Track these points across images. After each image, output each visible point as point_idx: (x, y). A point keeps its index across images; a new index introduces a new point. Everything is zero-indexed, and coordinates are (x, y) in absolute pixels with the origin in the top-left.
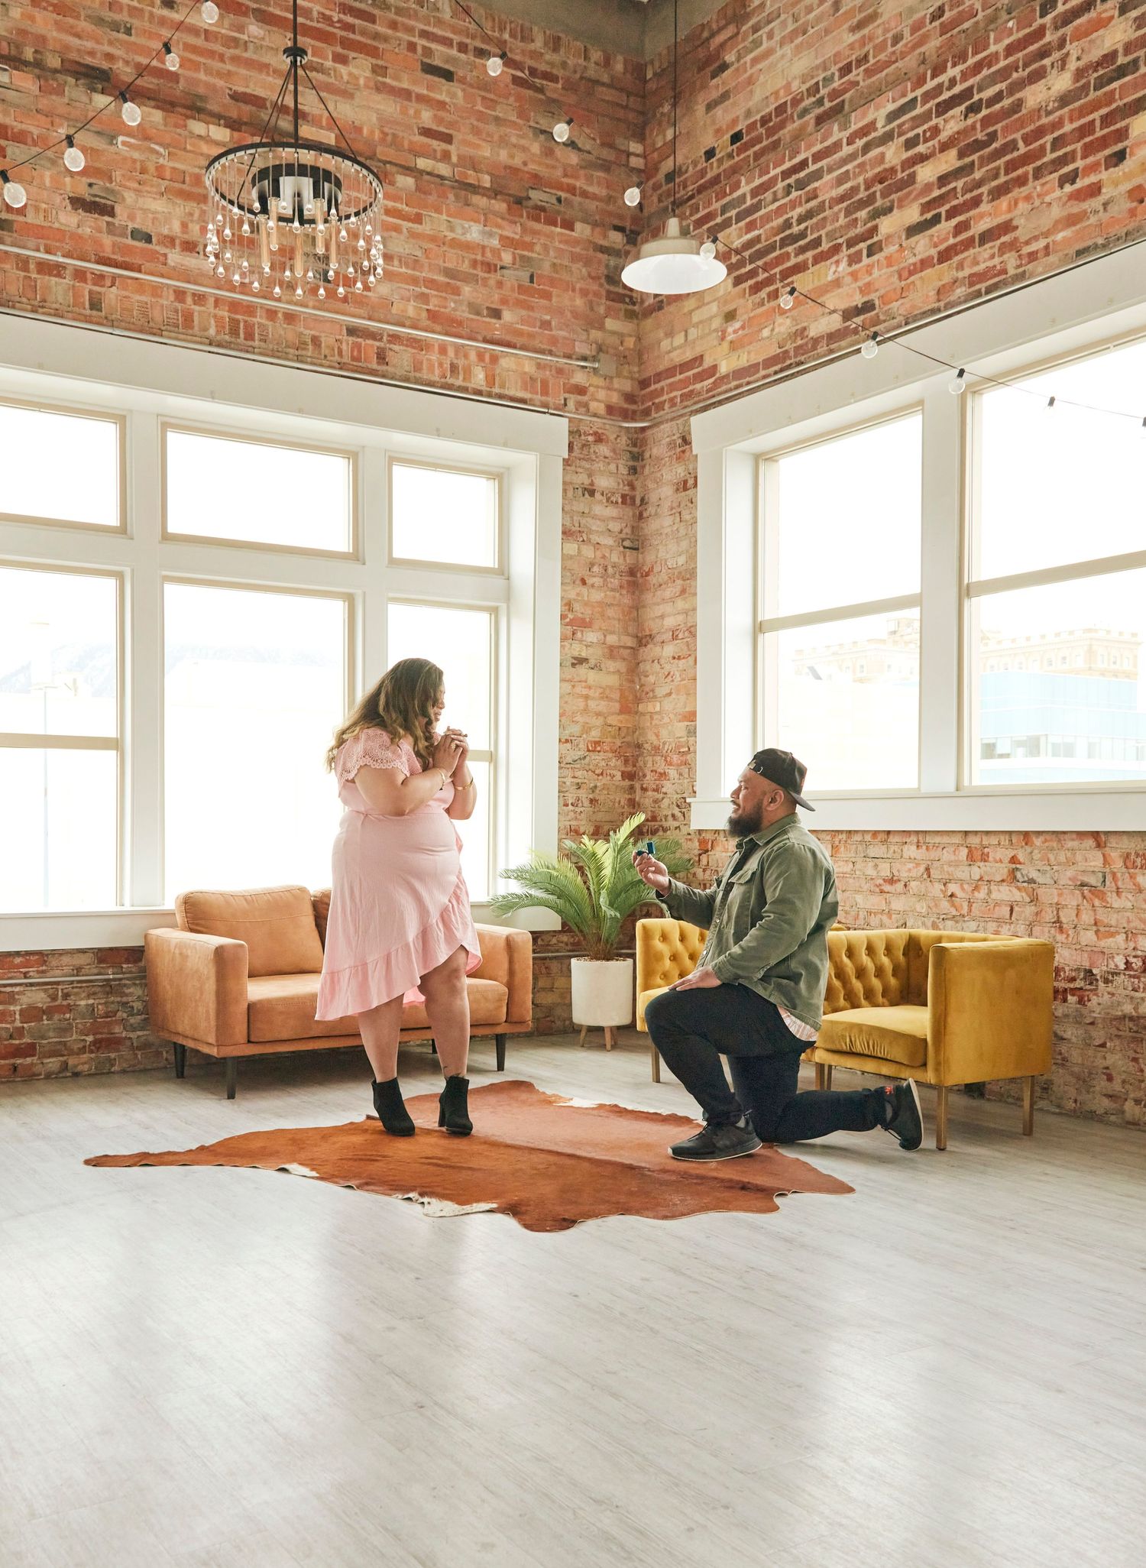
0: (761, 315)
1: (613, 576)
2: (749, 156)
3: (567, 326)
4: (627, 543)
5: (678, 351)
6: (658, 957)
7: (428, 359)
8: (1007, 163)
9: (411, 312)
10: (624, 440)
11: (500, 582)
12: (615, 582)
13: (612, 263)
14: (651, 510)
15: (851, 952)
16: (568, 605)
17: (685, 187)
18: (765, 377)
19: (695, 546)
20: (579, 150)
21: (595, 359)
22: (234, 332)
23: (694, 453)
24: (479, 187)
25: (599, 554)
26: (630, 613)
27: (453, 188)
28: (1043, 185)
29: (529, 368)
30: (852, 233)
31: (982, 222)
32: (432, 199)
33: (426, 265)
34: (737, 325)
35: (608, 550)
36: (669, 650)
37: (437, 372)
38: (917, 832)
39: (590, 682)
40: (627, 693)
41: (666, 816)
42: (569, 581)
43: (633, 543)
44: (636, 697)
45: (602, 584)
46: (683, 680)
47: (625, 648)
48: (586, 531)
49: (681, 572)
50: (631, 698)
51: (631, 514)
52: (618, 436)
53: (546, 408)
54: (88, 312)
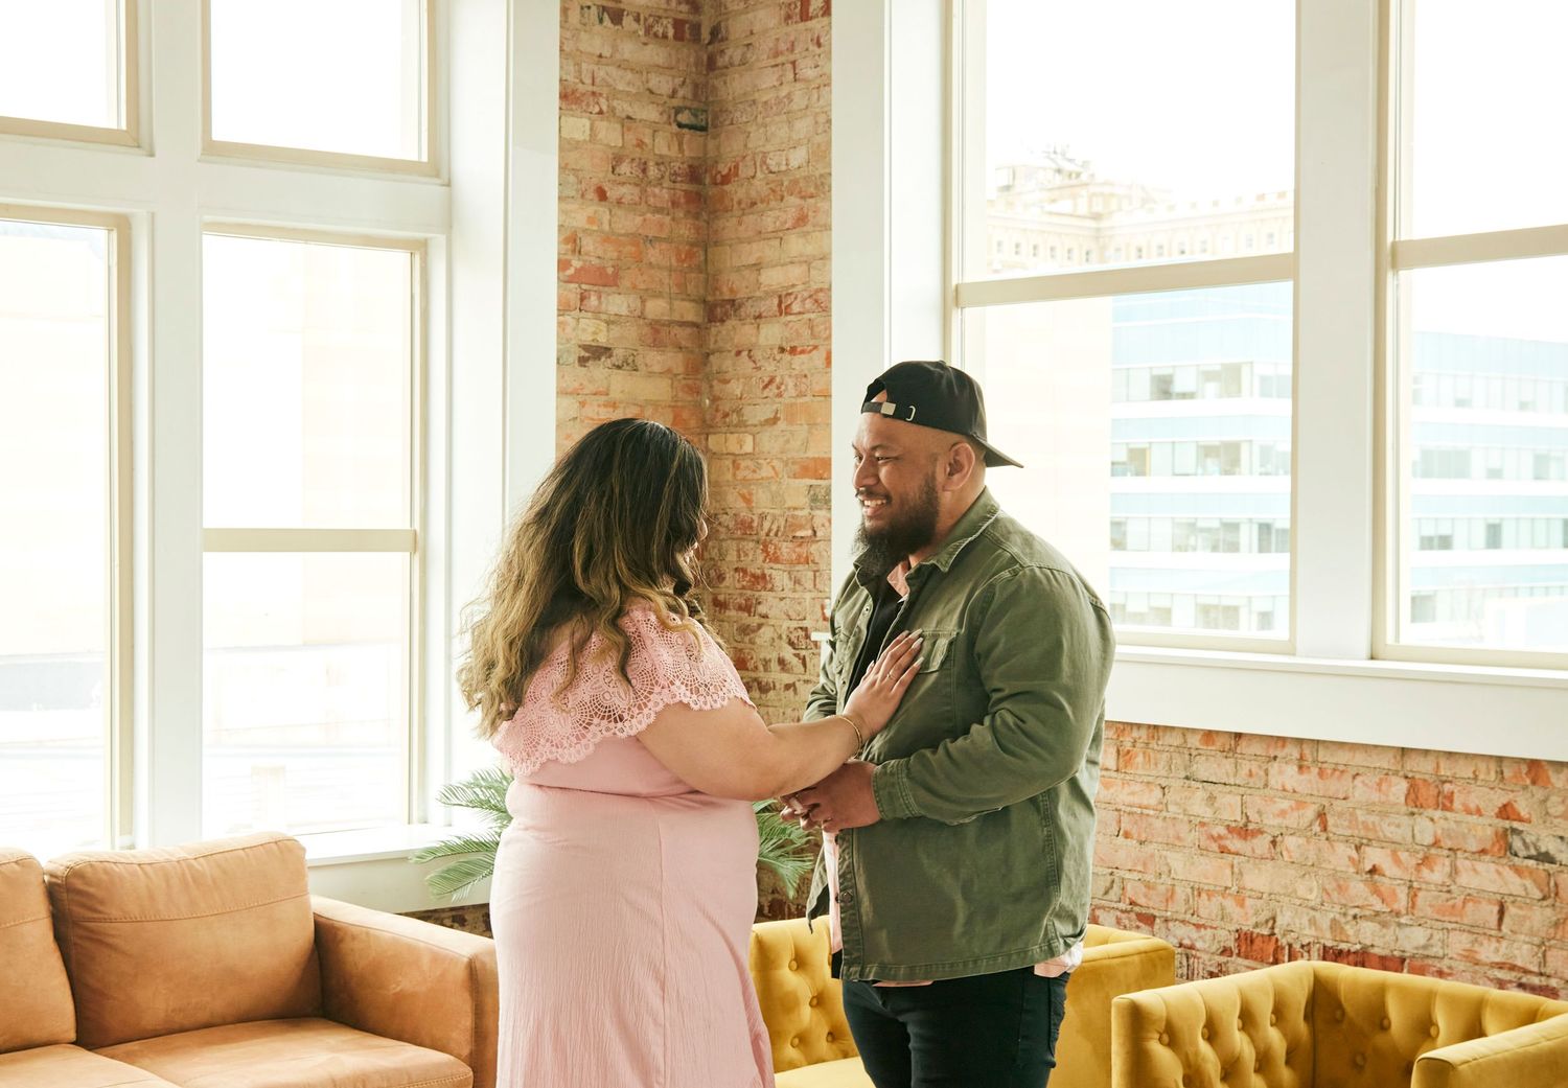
1: (659, 181)
4: (684, 118)
11: (431, 190)
12: (662, 195)
14: (733, 53)
16: (571, 241)
19: (827, 132)
25: (631, 138)
26: (690, 255)
35: (648, 132)
36: (771, 334)
38: (1300, 741)
39: (615, 395)
40: (685, 415)
41: (766, 663)
42: (573, 193)
43: (696, 116)
44: (704, 421)
45: (637, 199)
46: (801, 395)
47: (683, 324)
48: (605, 91)
49: (795, 182)
50: (693, 423)
51: (692, 60)
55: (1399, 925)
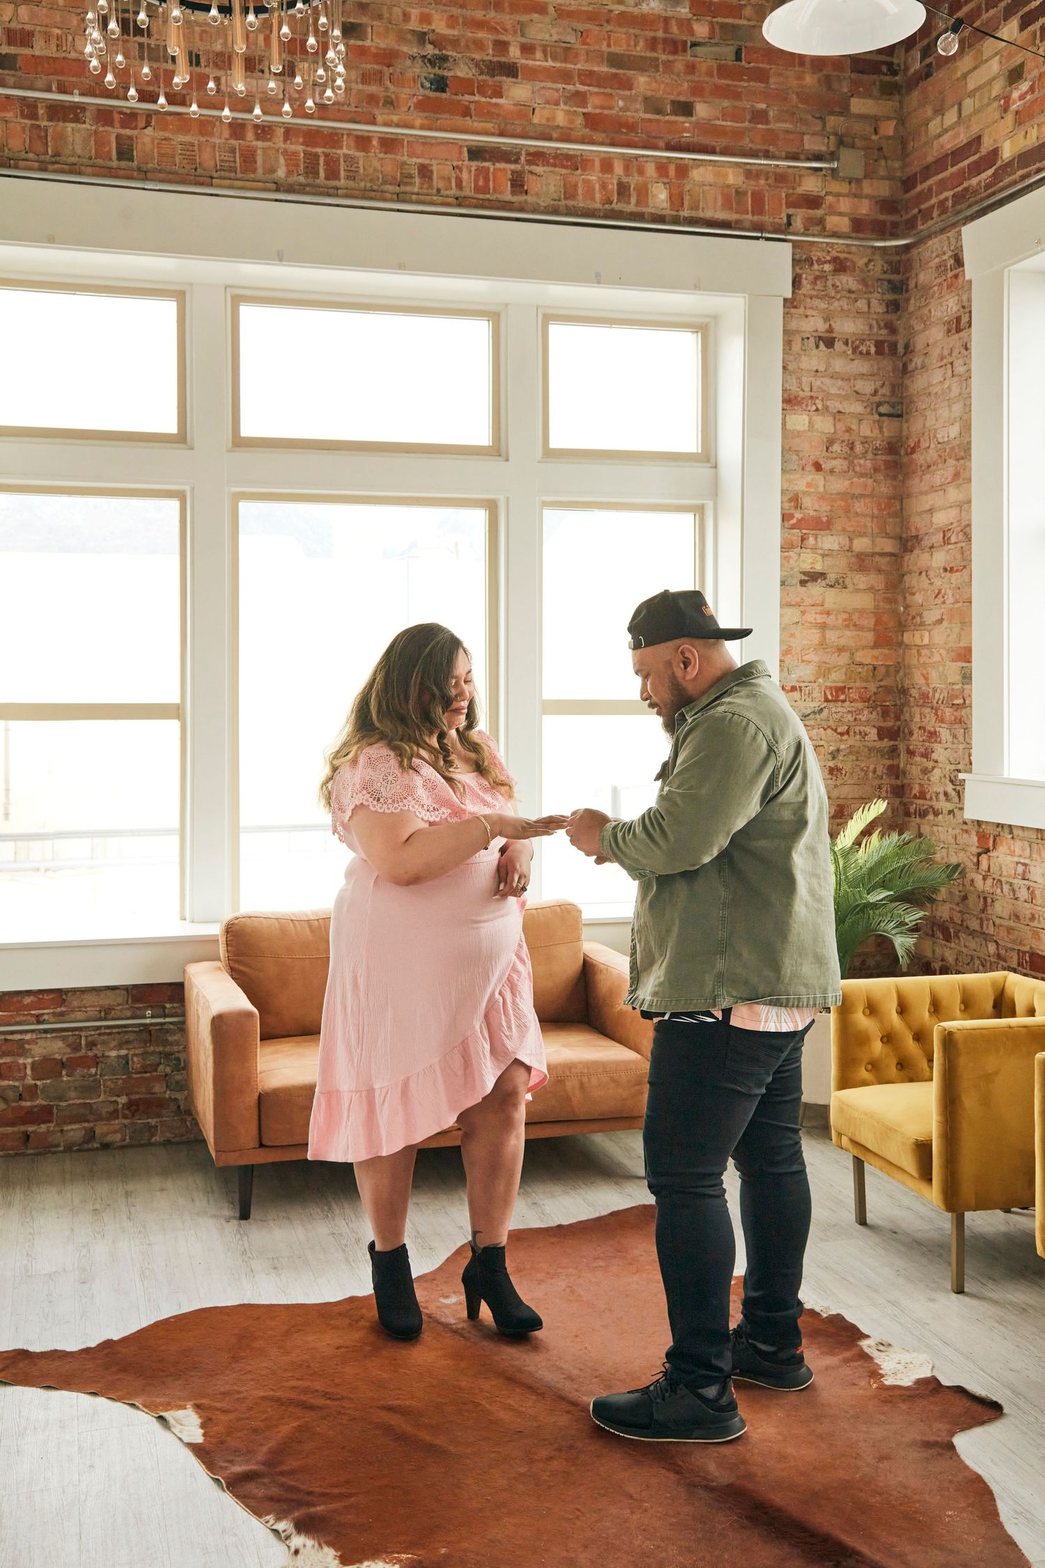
1: (864, 456)
3: (793, 114)
4: (883, 409)
5: (950, 134)
7: (586, 182)
9: (561, 119)
10: (878, 266)
11: (704, 471)
12: (867, 464)
14: (918, 361)
16: (794, 500)
19: (970, 412)
21: (833, 156)
22: (312, 170)
23: (967, 278)
25: (841, 427)
26: (889, 505)
29: (733, 178)
33: (583, 53)
34: (1024, 87)
35: (855, 421)
36: (939, 559)
37: (598, 196)
39: (829, 605)
40: (885, 618)
41: (937, 794)
42: (796, 467)
43: (893, 407)
44: (900, 623)
45: (846, 469)
46: (957, 602)
47: (883, 554)
48: (821, 395)
49: (953, 449)
50: (891, 624)
51: (890, 368)
52: (870, 261)
53: (759, 231)
54: (115, 163)
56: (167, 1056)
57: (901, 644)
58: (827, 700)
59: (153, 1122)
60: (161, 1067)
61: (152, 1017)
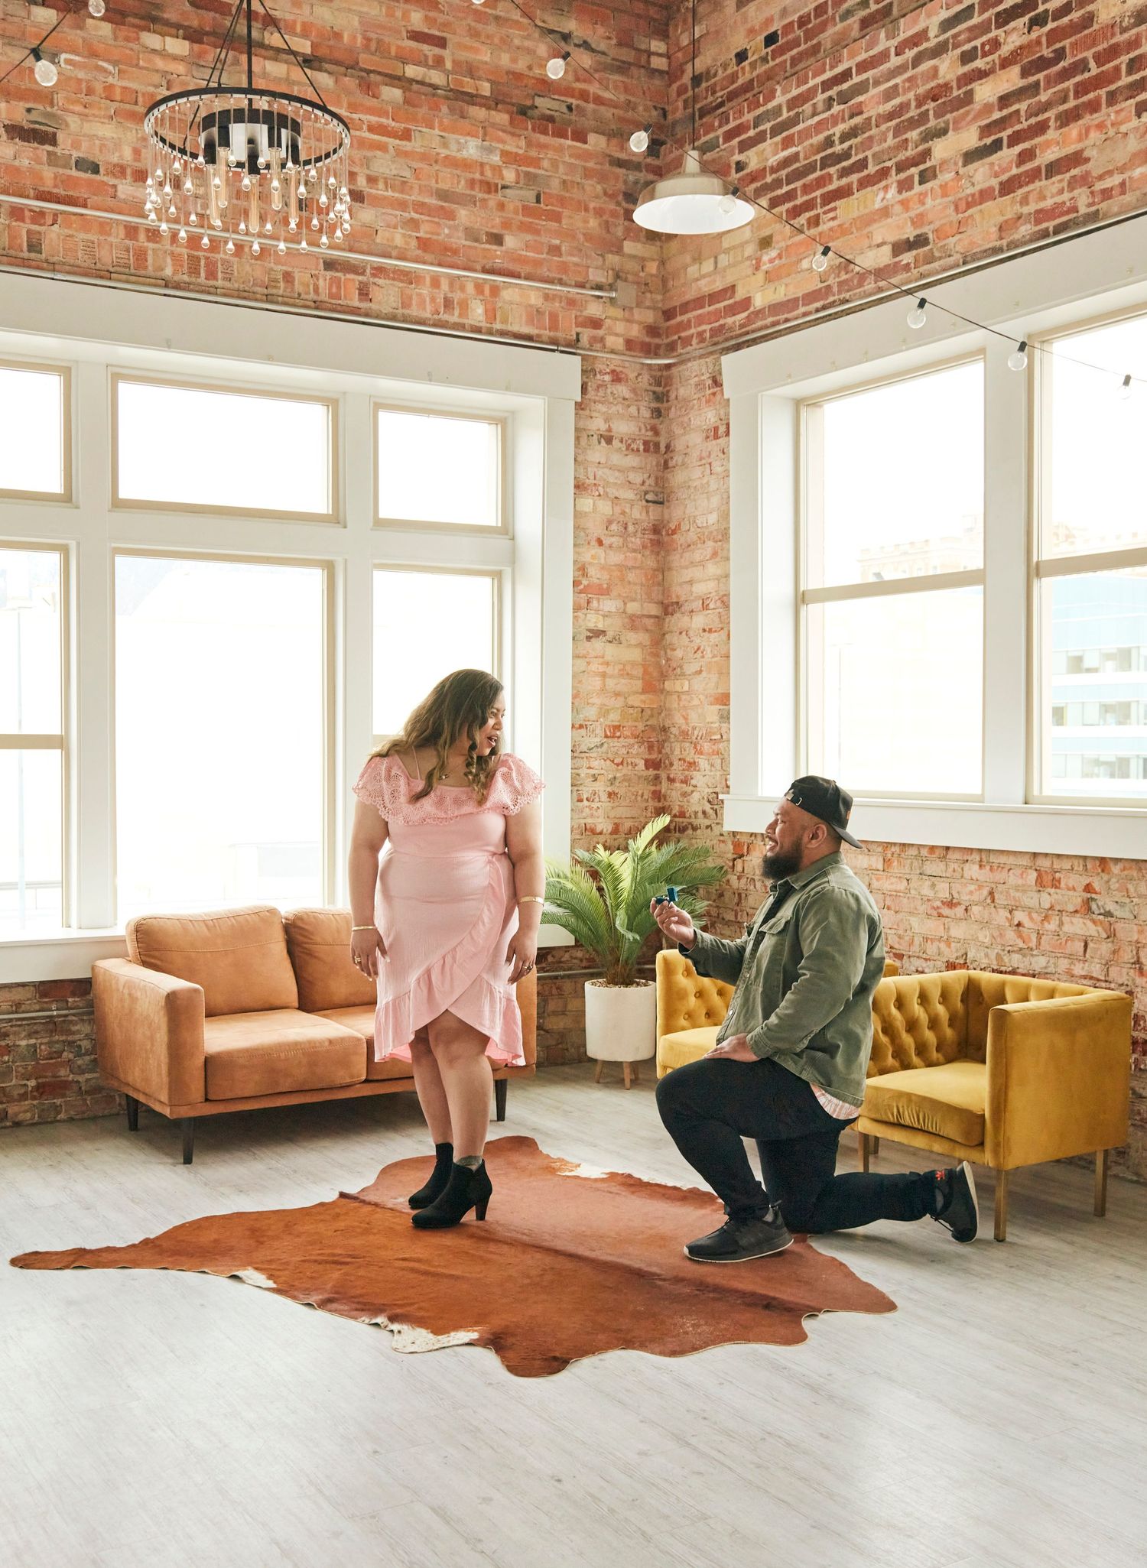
0: (800, 243)
1: (634, 535)
2: (785, 61)
3: (581, 250)
4: (650, 497)
5: (707, 279)
6: (682, 995)
7: (419, 295)
8: (1077, 85)
9: (399, 241)
10: (646, 378)
11: (503, 542)
12: (637, 542)
13: (631, 178)
14: (677, 459)
15: (900, 1003)
16: (581, 569)
17: (714, 92)
18: (805, 314)
19: (728, 503)
20: (593, 51)
21: (611, 287)
22: (194, 270)
23: (726, 397)
24: (476, 96)
25: (618, 510)
26: (653, 576)
27: (447, 98)
28: (1117, 112)
29: (535, 299)
30: (902, 156)
31: (1049, 151)
32: (423, 111)
33: (416, 187)
34: (773, 253)
35: (628, 505)
36: (699, 621)
37: (429, 307)
38: (980, 850)
39: (608, 658)
40: (651, 669)
41: (696, 813)
42: (583, 542)
43: (657, 495)
44: (662, 673)
45: (621, 545)
46: (715, 657)
47: (648, 617)
48: (602, 483)
49: (711, 532)
50: (655, 674)
51: (654, 463)
52: (639, 375)
53: (555, 345)
54: (26, 255)
55: (1032, 955)
56: (71, 1043)
57: (662, 691)
58: (606, 736)
59: (58, 1101)
60: (65, 1054)
61: (57, 1009)
